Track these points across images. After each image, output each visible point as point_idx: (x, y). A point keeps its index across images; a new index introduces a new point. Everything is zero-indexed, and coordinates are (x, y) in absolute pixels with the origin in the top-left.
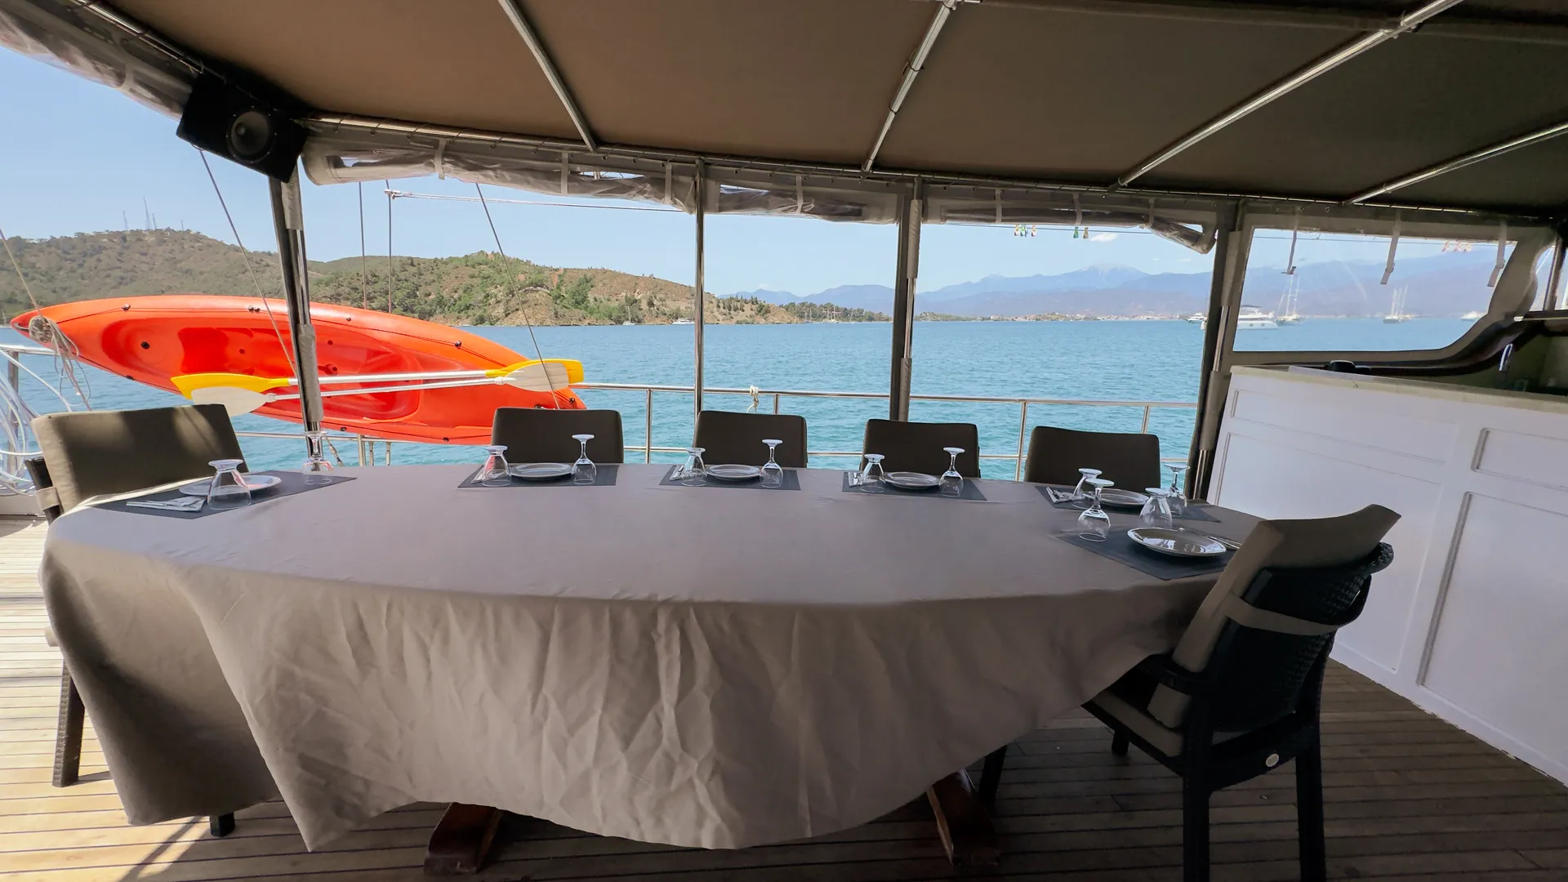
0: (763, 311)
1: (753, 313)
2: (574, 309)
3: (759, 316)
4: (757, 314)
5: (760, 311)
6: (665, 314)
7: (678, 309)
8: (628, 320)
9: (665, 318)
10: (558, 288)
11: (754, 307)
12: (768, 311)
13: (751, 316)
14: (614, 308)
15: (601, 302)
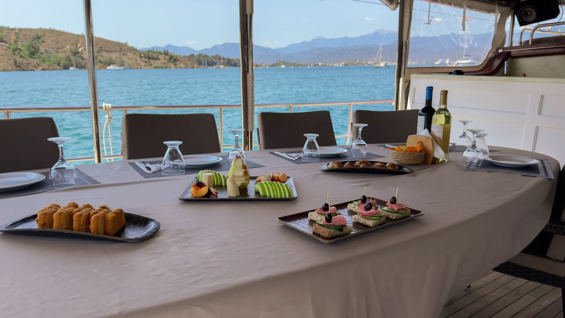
0: (173, 60)
1: (166, 61)
2: (29, 58)
3: (170, 63)
4: (169, 62)
5: (170, 60)
6: (101, 62)
7: (111, 58)
8: (72, 66)
9: (101, 65)
10: (16, 42)
11: (167, 57)
12: (176, 60)
13: (165, 63)
14: (61, 58)
15: (51, 53)
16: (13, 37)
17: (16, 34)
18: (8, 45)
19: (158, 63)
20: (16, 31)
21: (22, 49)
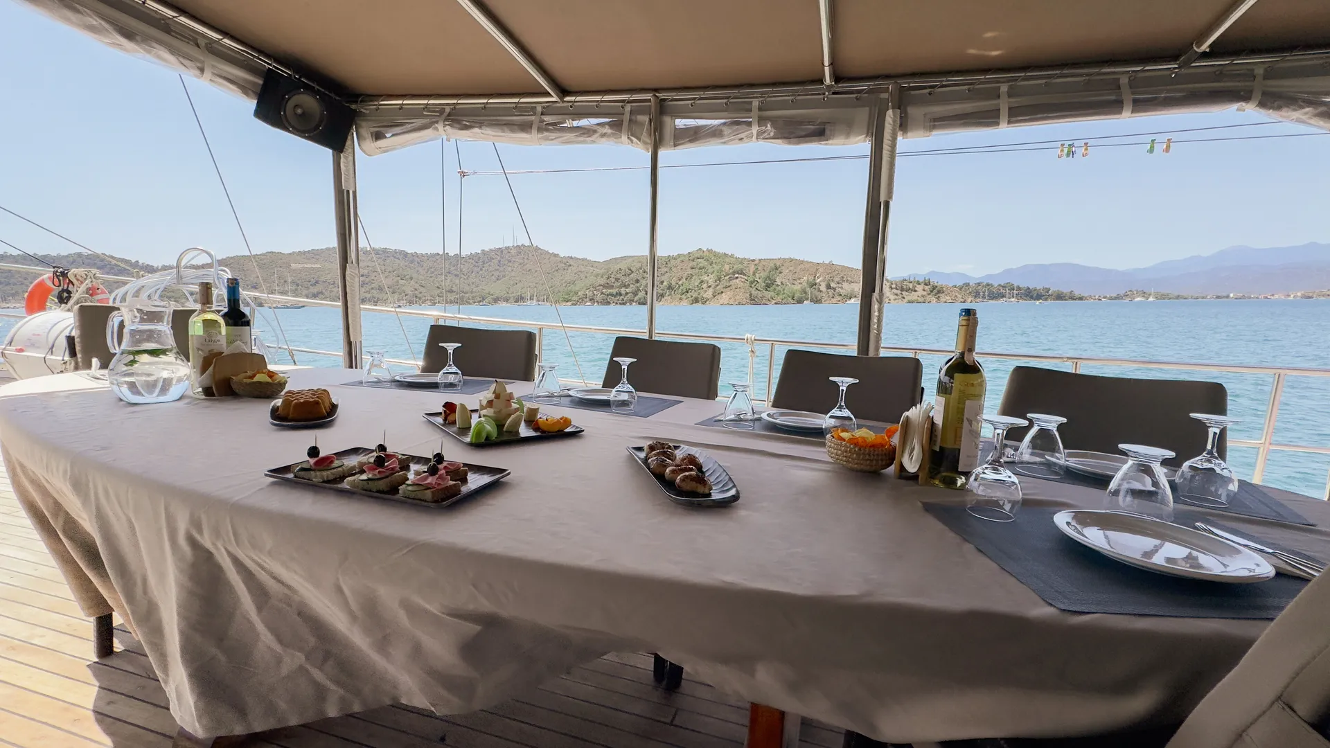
0: (935, 291)
1: (925, 293)
2: (764, 291)
3: (930, 296)
4: (929, 294)
5: (932, 292)
6: (839, 296)
7: (853, 290)
8: (807, 299)
9: (840, 298)
10: (754, 274)
11: (927, 288)
12: (939, 292)
13: (923, 296)
14: (797, 290)
15: (786, 285)
16: (752, 268)
17: (756, 265)
18: (746, 278)
19: (913, 296)
20: (756, 262)
21: (758, 280)
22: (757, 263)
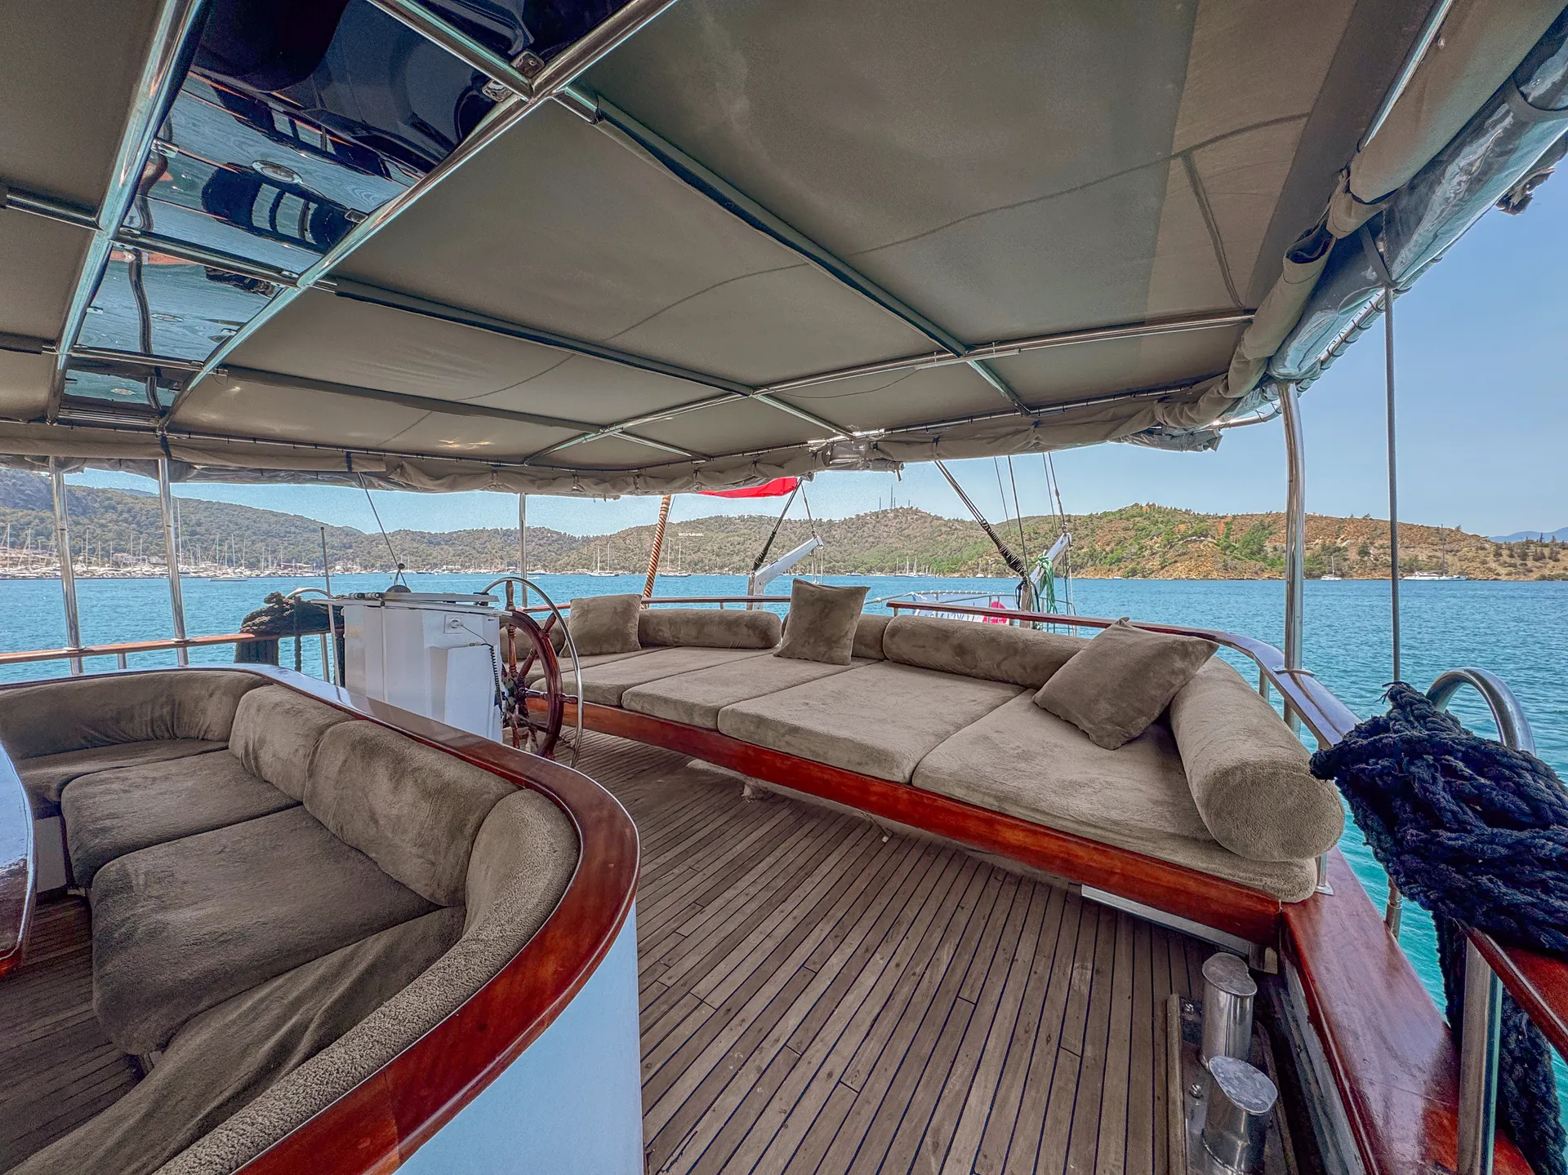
2: (1247, 560)
6: (1389, 566)
16: (1223, 528)
17: (1226, 524)
18: (1215, 541)
19: (1552, 568)
20: (1227, 520)
21: (1237, 546)
22: (1231, 523)
